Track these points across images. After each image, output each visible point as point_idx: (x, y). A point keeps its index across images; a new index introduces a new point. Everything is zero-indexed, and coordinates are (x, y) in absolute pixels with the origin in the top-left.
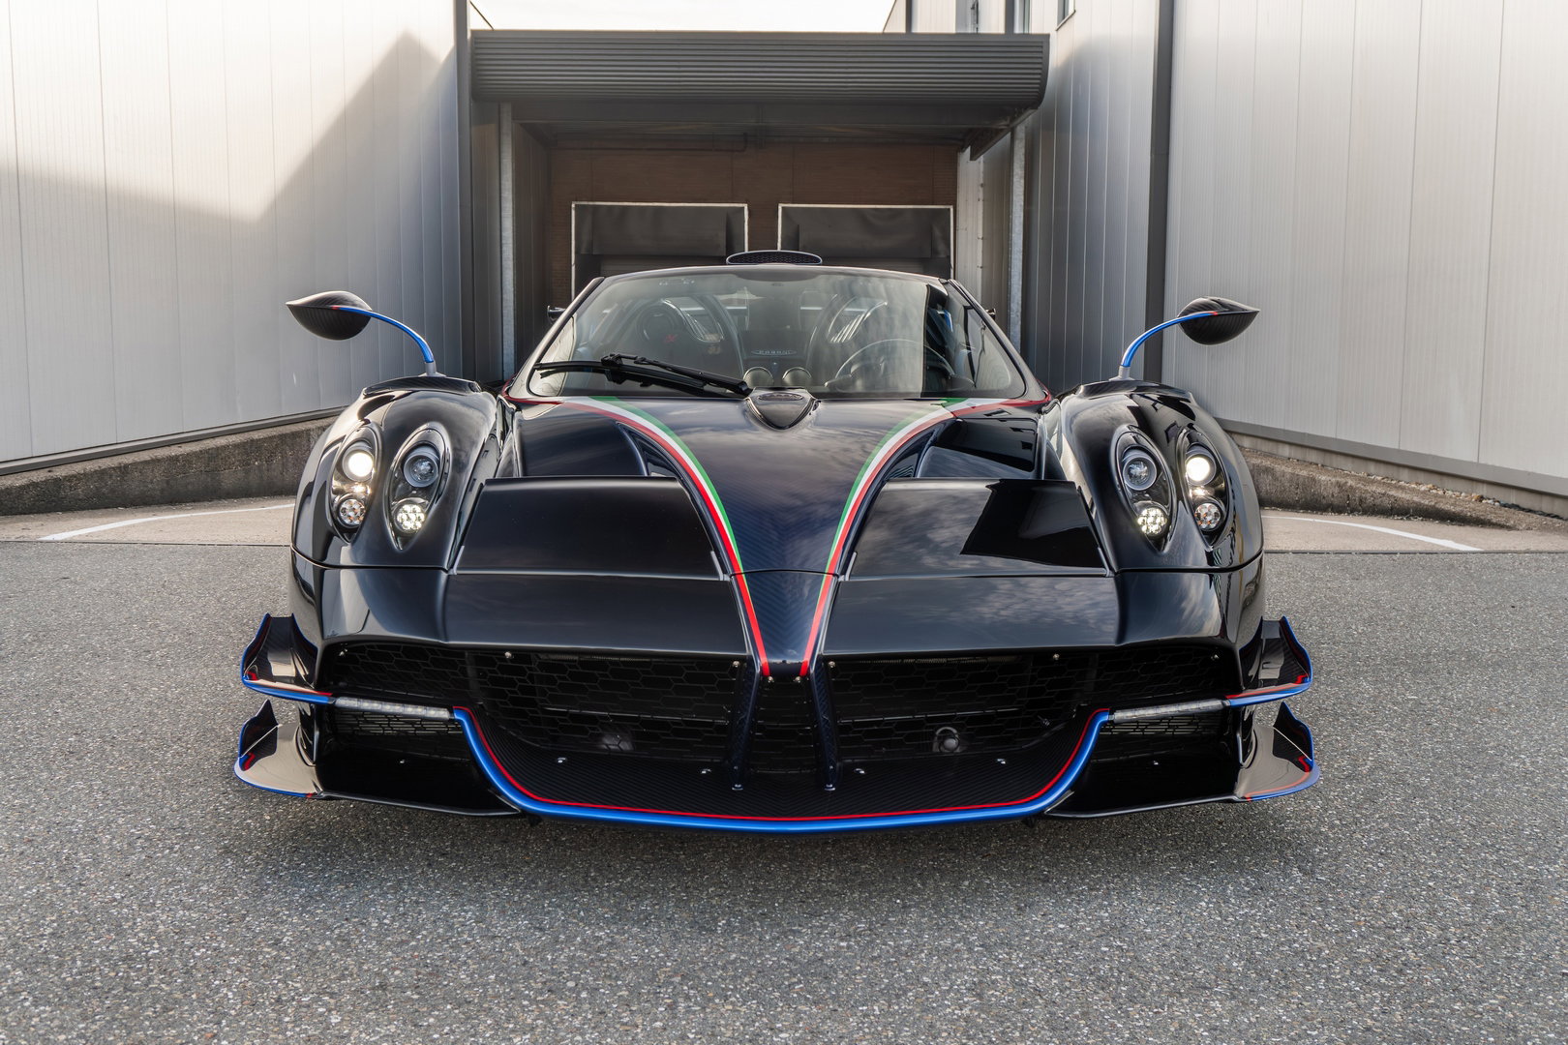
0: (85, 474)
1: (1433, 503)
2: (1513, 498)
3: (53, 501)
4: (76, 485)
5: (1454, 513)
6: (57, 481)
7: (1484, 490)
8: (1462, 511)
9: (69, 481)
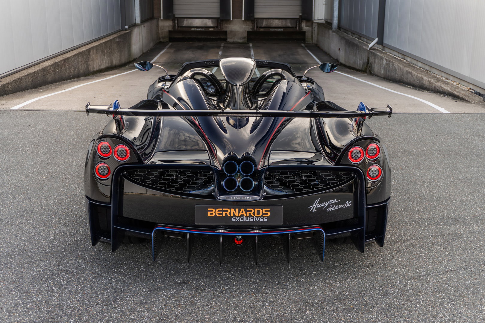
0: (11, 82)
1: (452, 91)
2: (478, 90)
3: (3, 92)
4: (9, 86)
5: (457, 95)
6: (4, 85)
7: (471, 86)
8: (459, 95)
9: (7, 85)
